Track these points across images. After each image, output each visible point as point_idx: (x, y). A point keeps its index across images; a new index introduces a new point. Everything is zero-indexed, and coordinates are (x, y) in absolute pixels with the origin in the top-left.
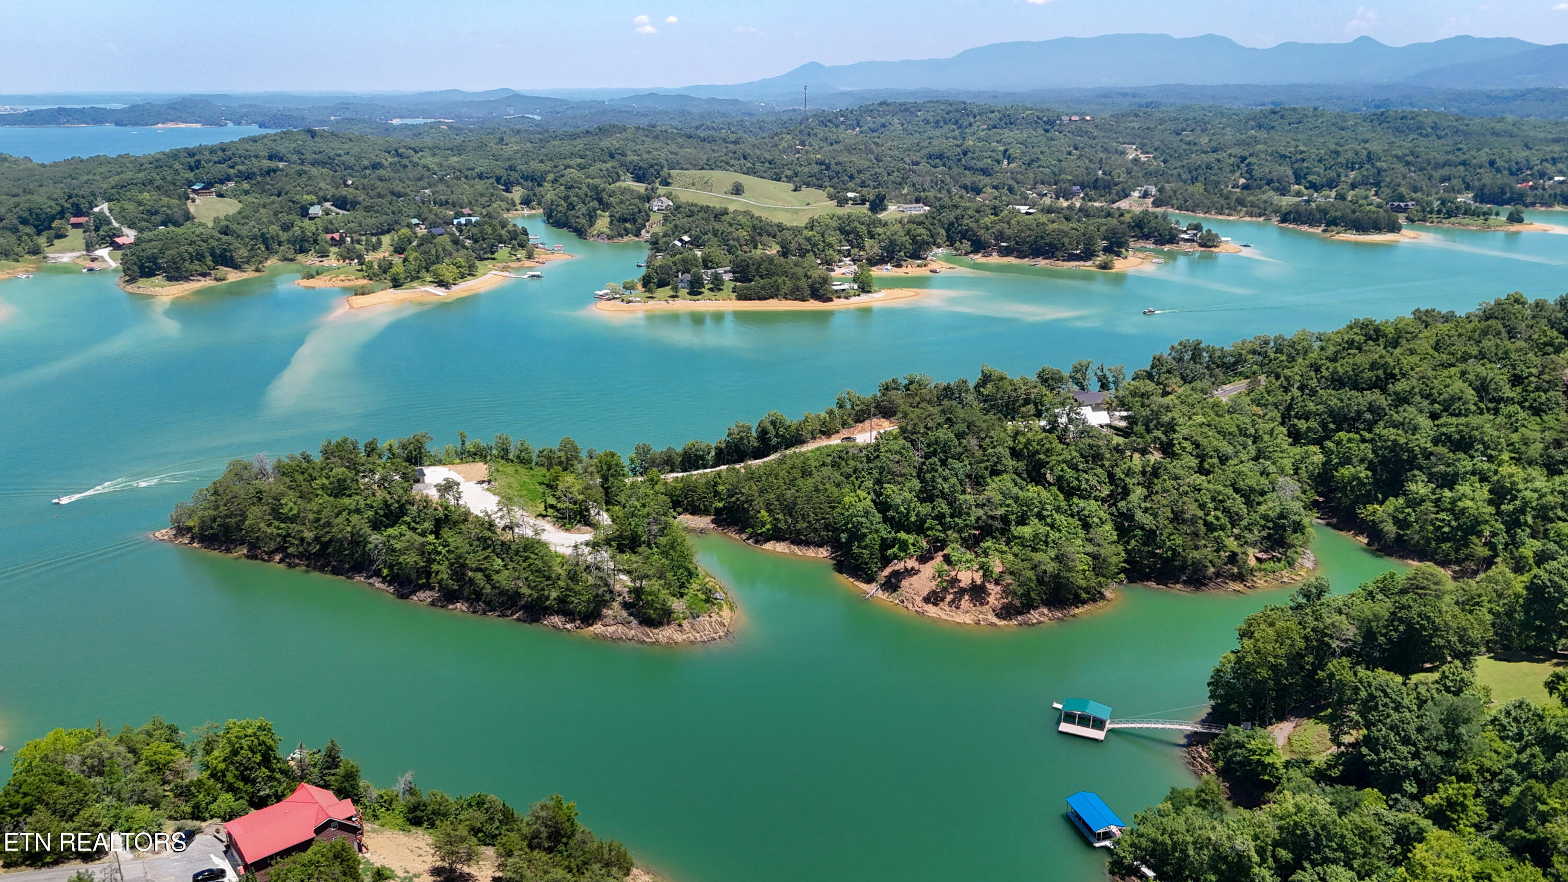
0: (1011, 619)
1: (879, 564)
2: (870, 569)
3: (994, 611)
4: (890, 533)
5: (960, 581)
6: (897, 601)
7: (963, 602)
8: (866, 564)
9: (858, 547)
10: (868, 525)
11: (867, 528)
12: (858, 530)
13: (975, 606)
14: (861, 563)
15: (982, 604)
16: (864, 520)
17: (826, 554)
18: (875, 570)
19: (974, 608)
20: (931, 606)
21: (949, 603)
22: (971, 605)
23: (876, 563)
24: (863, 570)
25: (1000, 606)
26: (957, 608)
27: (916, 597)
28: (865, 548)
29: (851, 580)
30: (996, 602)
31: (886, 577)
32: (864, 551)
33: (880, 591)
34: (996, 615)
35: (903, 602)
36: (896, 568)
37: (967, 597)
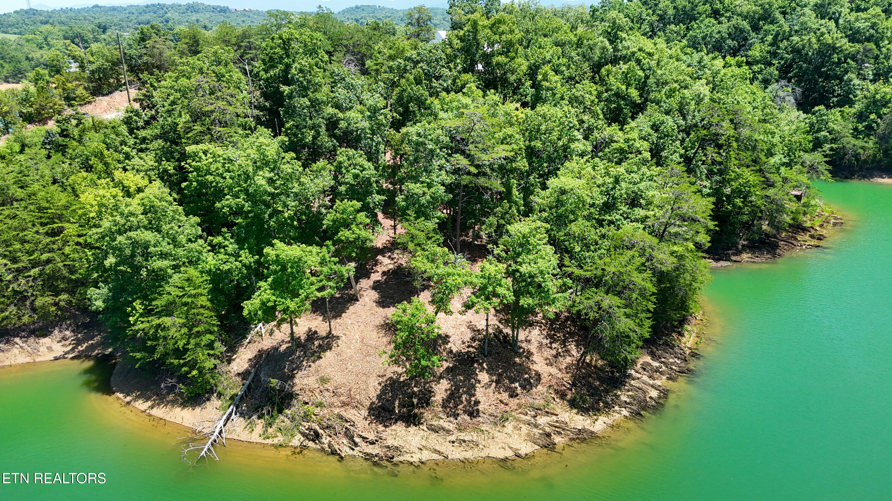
0: (608, 406)
1: (220, 348)
2: (193, 365)
3: (562, 396)
4: (237, 256)
5: (445, 339)
6: (297, 440)
7: (480, 393)
8: (180, 353)
9: (148, 312)
10: (166, 247)
11: (163, 256)
12: (137, 269)
13: (513, 395)
14: (166, 355)
15: (527, 386)
16: (149, 236)
17: (59, 349)
18: (209, 364)
19: (513, 402)
20: (399, 428)
21: (445, 405)
22: (505, 396)
23: (210, 346)
24: (172, 371)
25: (567, 378)
26: (473, 413)
27: (350, 414)
28: (168, 310)
29: (141, 405)
30: (554, 370)
31: (244, 375)
32: (167, 321)
33: (238, 422)
34: (573, 404)
35: (316, 437)
36: (267, 343)
37: (484, 377)
